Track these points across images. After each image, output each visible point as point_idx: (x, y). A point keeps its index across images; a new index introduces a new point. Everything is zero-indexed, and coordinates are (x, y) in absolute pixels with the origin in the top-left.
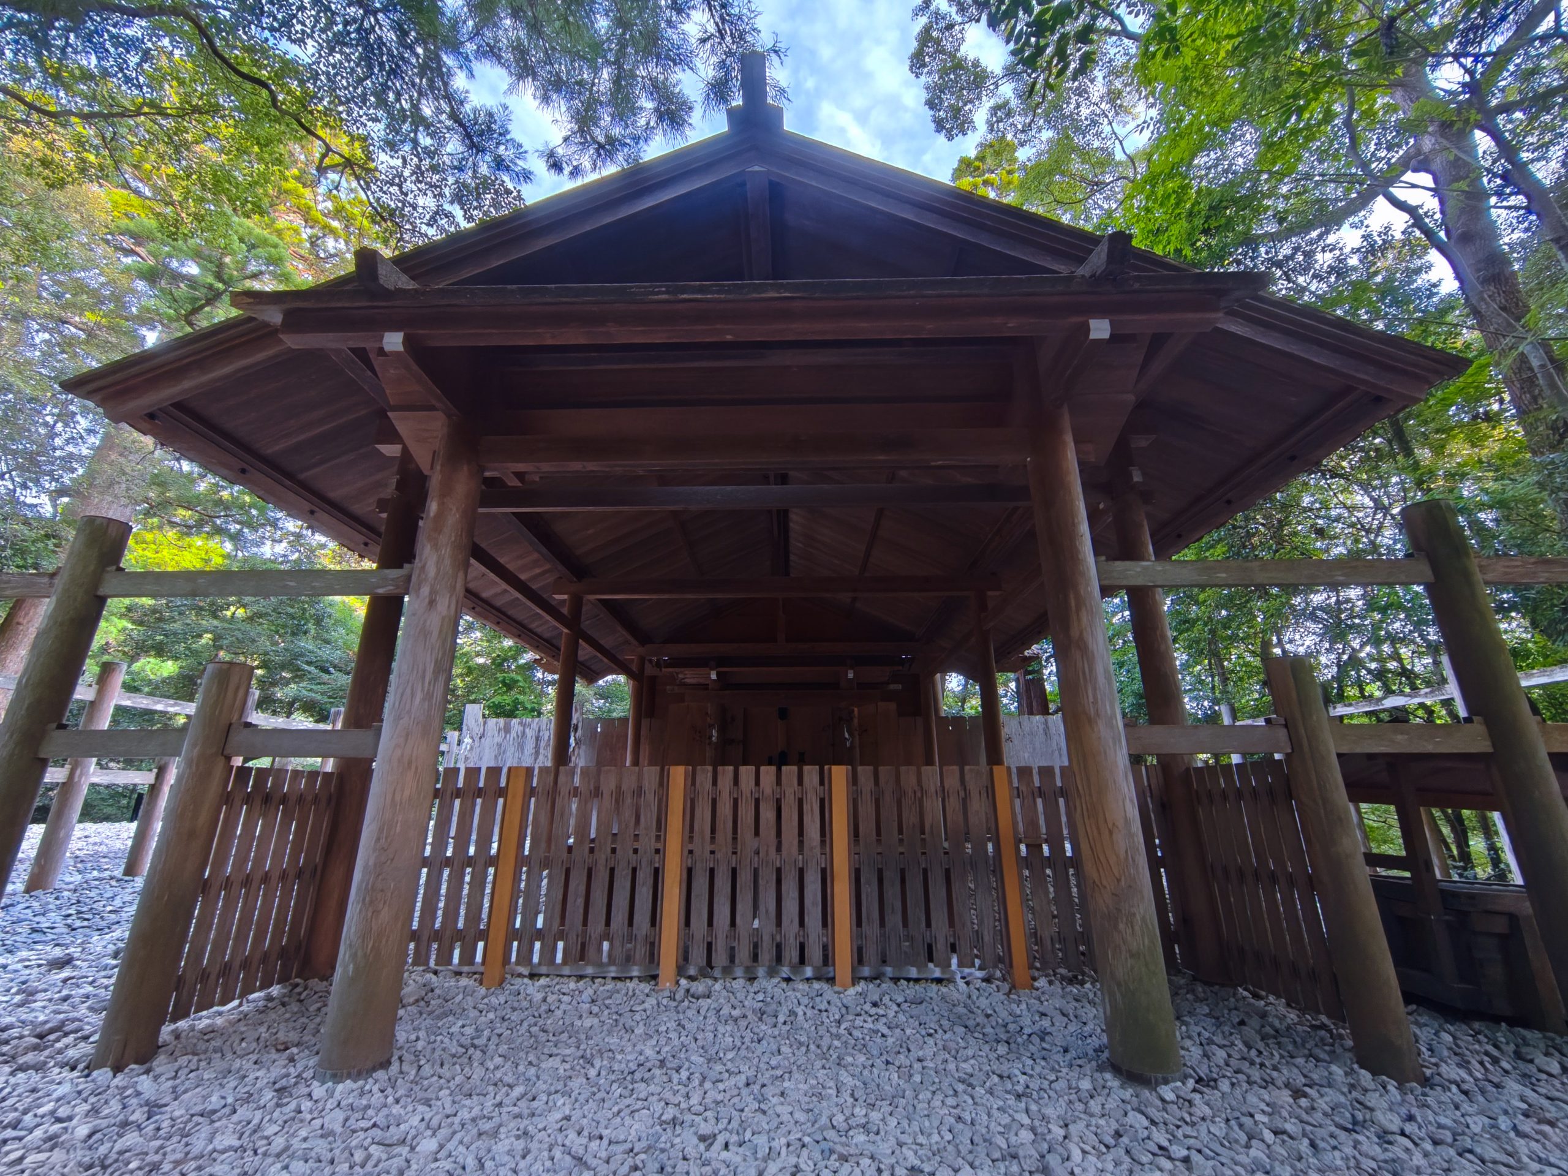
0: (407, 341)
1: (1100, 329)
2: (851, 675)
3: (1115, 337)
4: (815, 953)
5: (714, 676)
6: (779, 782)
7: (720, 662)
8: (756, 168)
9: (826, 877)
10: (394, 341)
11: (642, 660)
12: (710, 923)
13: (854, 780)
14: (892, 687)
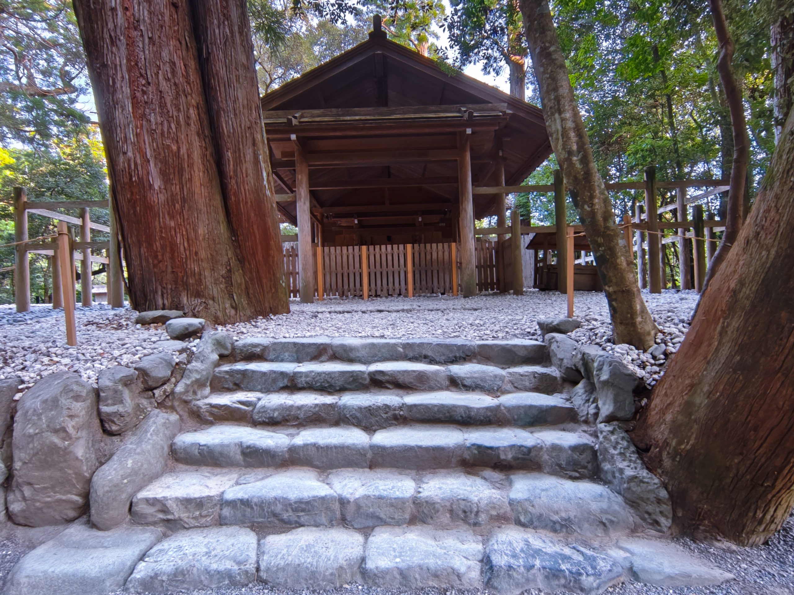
0: (297, 137)
1: (469, 131)
2: (420, 219)
3: (473, 133)
4: (403, 291)
5: (356, 222)
6: (392, 249)
7: (359, 215)
8: (379, 52)
9: (406, 273)
10: (293, 137)
11: (322, 216)
12: (376, 285)
13: (413, 248)
14: (440, 225)
